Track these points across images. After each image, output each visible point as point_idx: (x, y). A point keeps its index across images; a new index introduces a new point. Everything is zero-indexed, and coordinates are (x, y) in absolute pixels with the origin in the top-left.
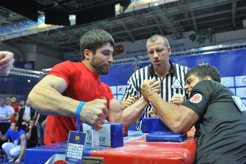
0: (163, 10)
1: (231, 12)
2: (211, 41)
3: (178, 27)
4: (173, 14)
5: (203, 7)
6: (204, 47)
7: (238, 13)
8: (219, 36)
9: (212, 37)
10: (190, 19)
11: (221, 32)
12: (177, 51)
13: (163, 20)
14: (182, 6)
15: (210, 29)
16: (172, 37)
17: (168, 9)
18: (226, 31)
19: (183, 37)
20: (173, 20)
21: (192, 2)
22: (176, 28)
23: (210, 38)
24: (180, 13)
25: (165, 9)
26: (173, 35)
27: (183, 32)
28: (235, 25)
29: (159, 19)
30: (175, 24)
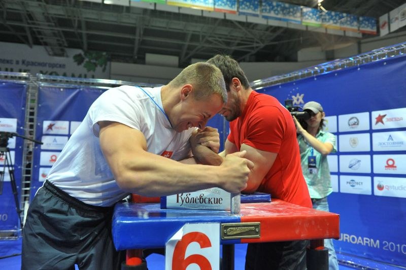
0: (40, 5)
1: (134, 39)
2: (104, 70)
3: (59, 38)
4: (54, 16)
5: (102, 20)
6: (93, 77)
7: (143, 42)
8: (115, 66)
9: (106, 65)
10: (80, 31)
11: (118, 61)
12: (51, 74)
13: (37, 20)
14: (72, 8)
15: (104, 53)
16: (47, 50)
17: (48, 6)
18: (124, 62)
19: (65, 55)
20: (53, 24)
21: (86, 8)
22: (57, 38)
23: (103, 66)
24: (66, 17)
25: (43, 4)
26: (49, 48)
27: (65, 47)
28: (136, 57)
29: (30, 16)
30: (56, 32)
